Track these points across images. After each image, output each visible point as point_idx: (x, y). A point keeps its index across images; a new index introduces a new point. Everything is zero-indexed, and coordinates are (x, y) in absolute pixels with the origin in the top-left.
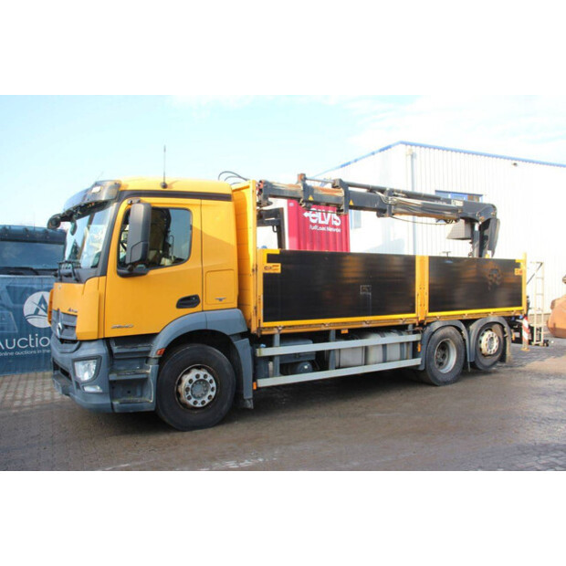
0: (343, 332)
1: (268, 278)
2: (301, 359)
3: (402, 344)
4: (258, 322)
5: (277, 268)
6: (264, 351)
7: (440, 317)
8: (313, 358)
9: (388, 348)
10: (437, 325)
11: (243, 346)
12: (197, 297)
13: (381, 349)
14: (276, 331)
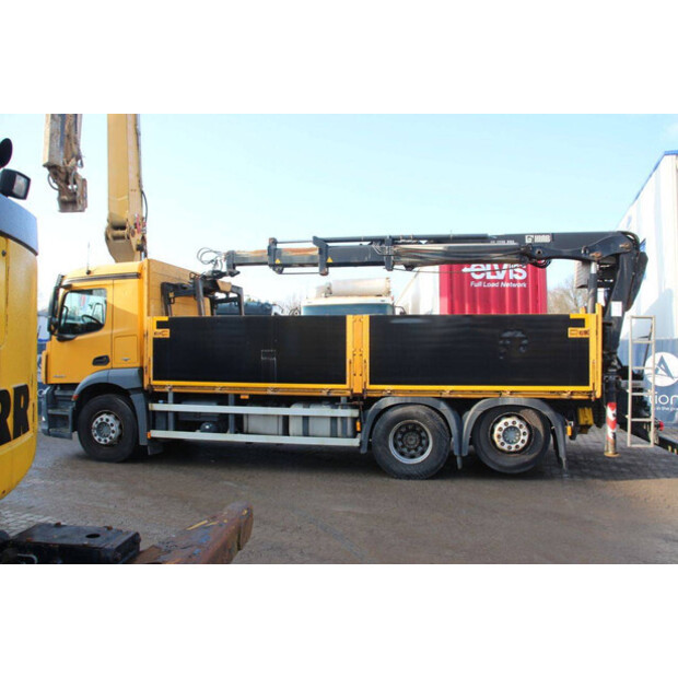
0: (242, 397)
1: (157, 342)
2: (202, 419)
3: (334, 419)
4: (149, 379)
5: (166, 333)
6: (158, 407)
7: (393, 391)
8: (216, 420)
9: (311, 421)
10: (389, 402)
11: (137, 398)
12: (107, 357)
13: (301, 420)
14: (167, 390)
